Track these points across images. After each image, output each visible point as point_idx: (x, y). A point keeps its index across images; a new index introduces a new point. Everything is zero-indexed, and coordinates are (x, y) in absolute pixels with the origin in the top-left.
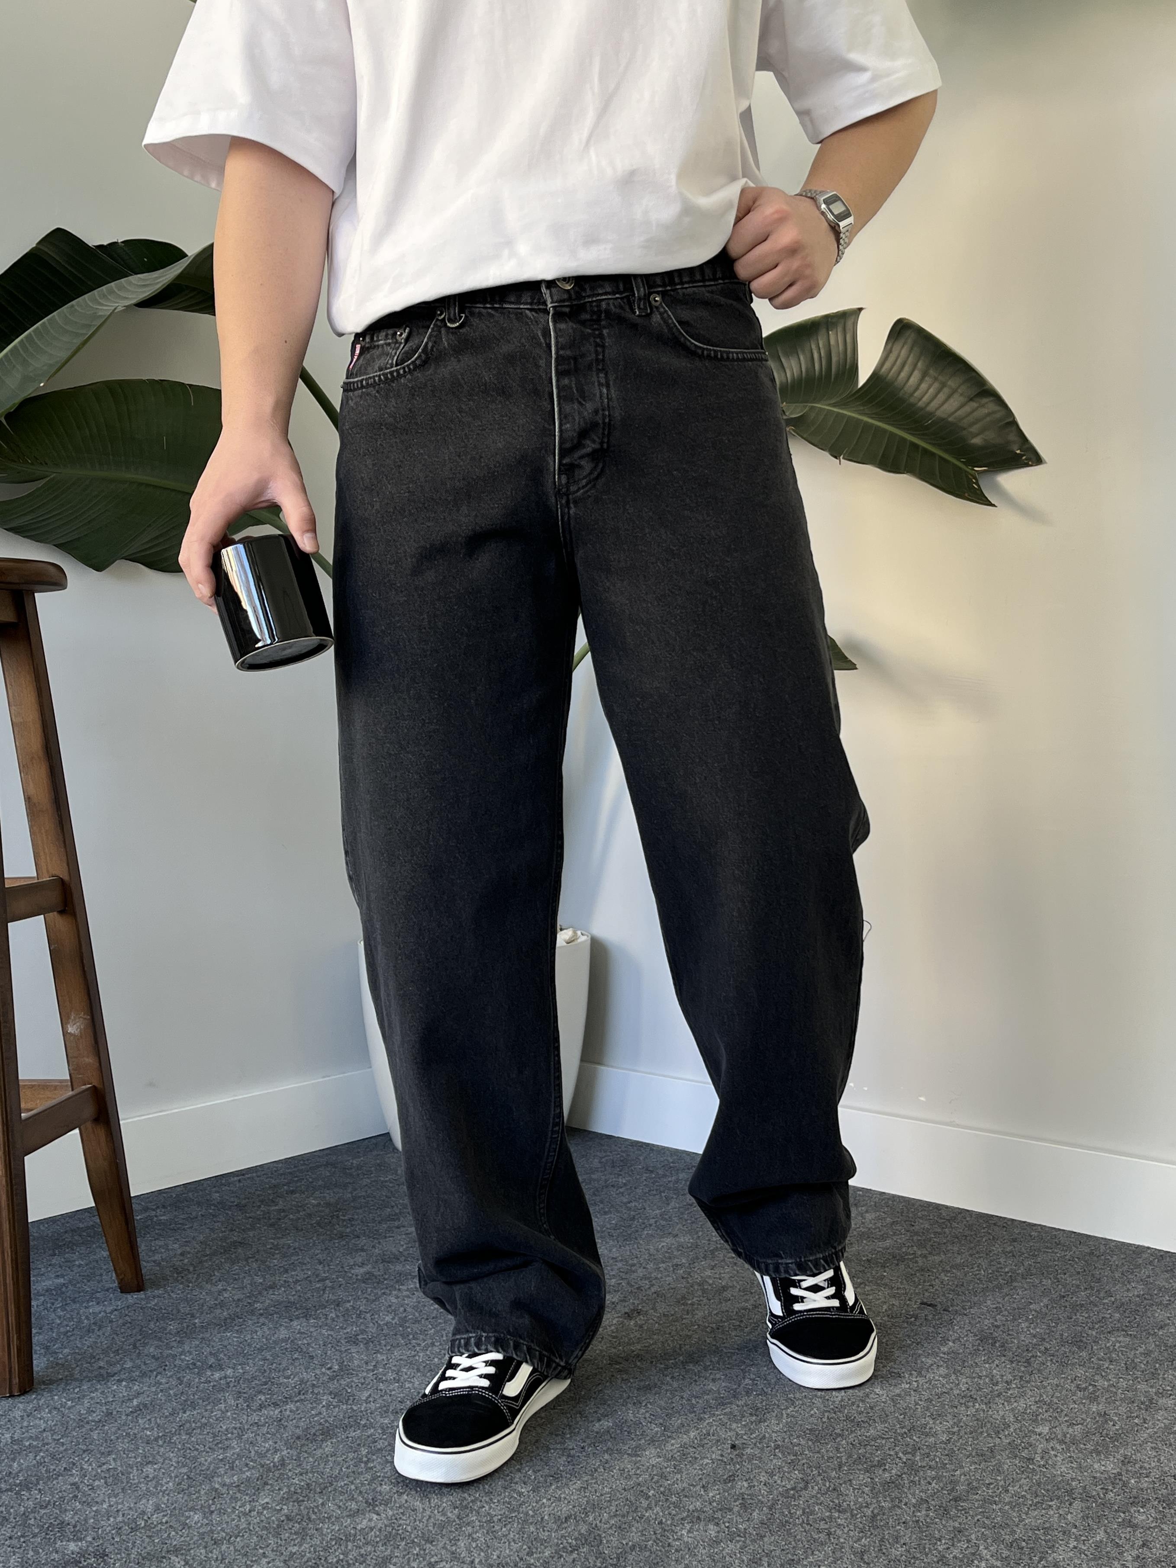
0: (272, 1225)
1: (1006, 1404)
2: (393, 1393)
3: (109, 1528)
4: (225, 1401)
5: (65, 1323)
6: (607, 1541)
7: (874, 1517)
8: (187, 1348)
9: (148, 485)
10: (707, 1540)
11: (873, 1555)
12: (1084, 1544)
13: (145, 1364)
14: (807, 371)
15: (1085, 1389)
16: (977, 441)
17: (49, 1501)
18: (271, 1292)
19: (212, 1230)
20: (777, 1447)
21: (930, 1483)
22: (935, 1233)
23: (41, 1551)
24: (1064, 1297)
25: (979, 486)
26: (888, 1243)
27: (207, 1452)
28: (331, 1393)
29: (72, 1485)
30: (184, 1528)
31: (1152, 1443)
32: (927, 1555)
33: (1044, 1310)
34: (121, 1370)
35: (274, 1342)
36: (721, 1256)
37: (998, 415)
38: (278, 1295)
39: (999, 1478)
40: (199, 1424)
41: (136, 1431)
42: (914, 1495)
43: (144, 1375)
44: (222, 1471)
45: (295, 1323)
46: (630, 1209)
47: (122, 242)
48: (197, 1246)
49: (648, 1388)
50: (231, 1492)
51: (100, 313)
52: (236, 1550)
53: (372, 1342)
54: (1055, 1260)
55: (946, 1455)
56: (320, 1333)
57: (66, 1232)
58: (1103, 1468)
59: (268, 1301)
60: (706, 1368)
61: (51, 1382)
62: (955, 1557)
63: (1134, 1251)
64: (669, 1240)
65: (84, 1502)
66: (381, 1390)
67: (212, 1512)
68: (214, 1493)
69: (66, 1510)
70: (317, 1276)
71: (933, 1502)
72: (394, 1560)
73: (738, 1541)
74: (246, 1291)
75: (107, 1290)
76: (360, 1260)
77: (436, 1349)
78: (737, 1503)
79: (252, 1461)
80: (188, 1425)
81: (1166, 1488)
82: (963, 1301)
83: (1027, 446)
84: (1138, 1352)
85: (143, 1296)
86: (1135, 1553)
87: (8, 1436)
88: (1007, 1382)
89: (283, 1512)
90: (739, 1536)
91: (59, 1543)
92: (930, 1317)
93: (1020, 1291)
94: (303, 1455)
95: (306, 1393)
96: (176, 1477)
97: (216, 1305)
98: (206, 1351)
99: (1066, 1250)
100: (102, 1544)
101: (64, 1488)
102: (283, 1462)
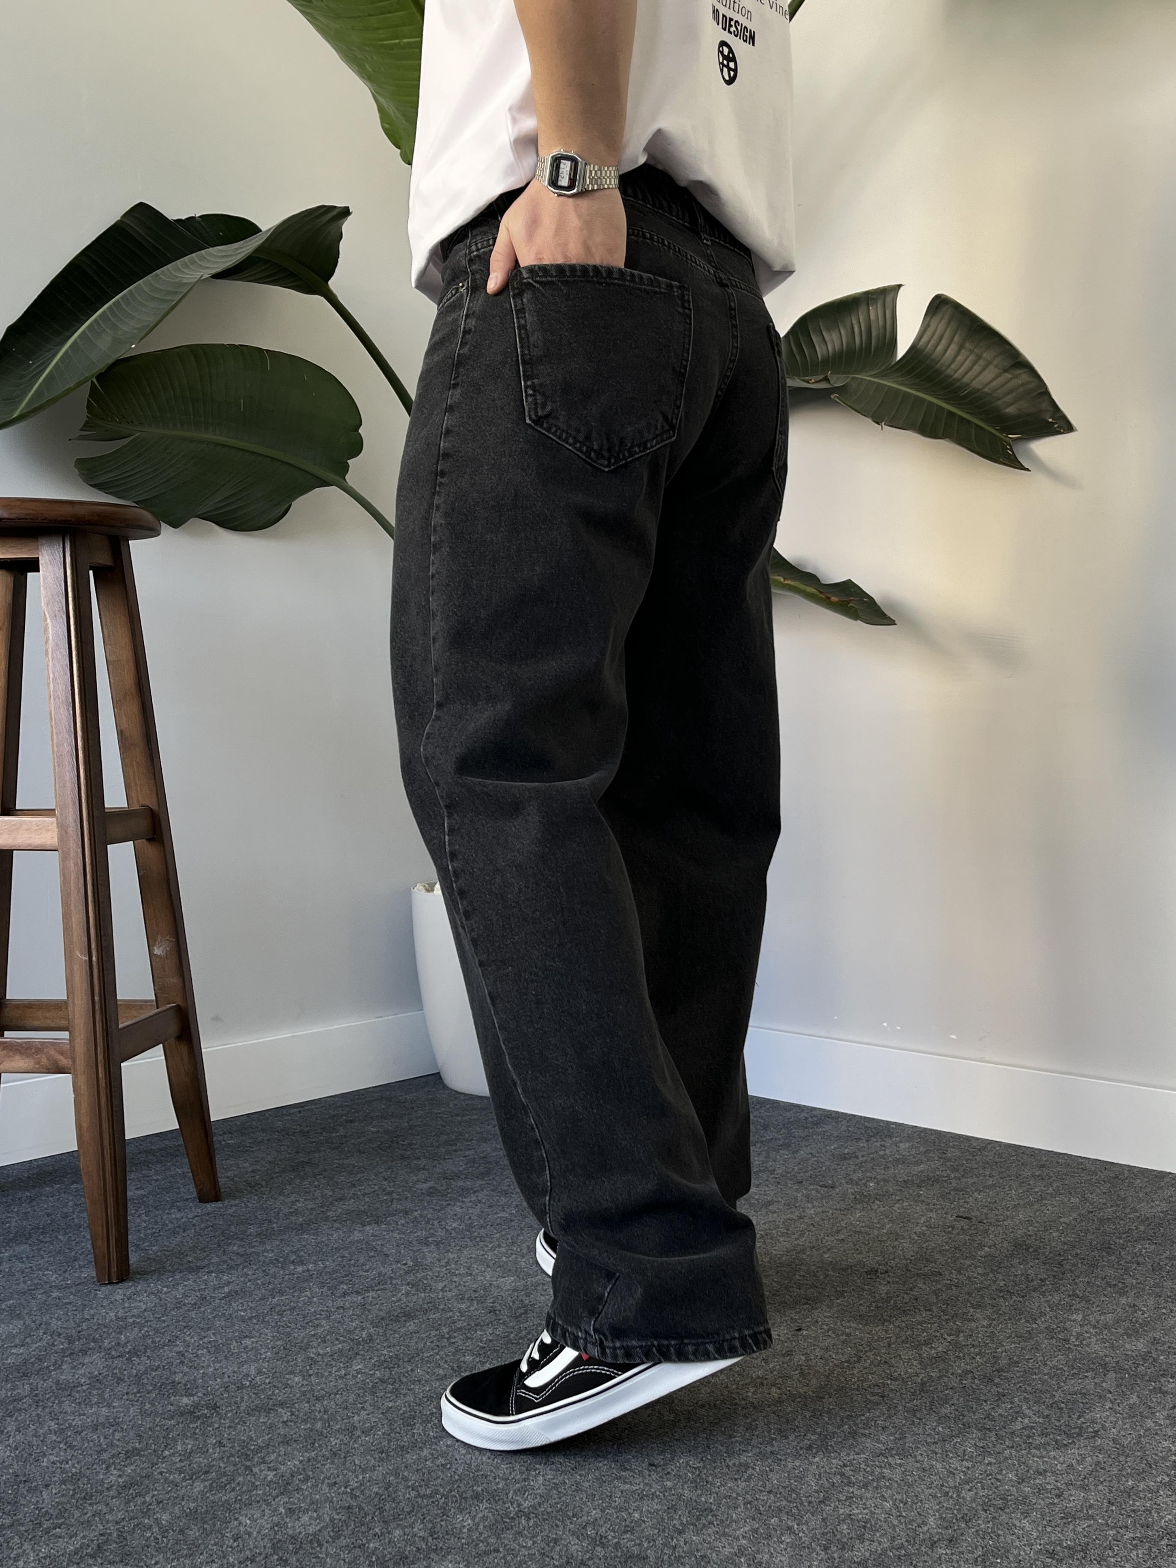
0: (335, 1148)
1: (1041, 1297)
2: (467, 1284)
3: (217, 1387)
4: (310, 1288)
5: (150, 1226)
7: (923, 1384)
8: (268, 1247)
9: (224, 446)
11: (925, 1412)
12: (1119, 1406)
13: (231, 1259)
14: (848, 343)
15: (1115, 1285)
16: (1011, 410)
17: (159, 1365)
18: (342, 1203)
19: (279, 1152)
21: (974, 1358)
22: (967, 1160)
23: (157, 1404)
24: (1092, 1212)
25: (1013, 453)
26: (922, 1167)
27: (299, 1329)
28: (408, 1284)
29: (177, 1353)
30: (286, 1387)
32: (974, 1413)
33: (1073, 1222)
34: (209, 1264)
35: (350, 1242)
36: (765, 1176)
37: (1031, 386)
38: (351, 1205)
39: (1038, 1355)
40: (288, 1307)
41: (231, 1312)
42: (959, 1367)
43: (231, 1268)
44: (315, 1344)
45: (368, 1228)
47: (201, 217)
48: (266, 1165)
50: (326, 1360)
51: (185, 281)
52: (337, 1405)
53: (443, 1244)
54: (1081, 1183)
55: (987, 1336)
56: (392, 1236)
57: (140, 1153)
59: (340, 1210)
61: (147, 1272)
62: (1000, 1415)
63: (1156, 1176)
65: (191, 1367)
66: (455, 1282)
67: (310, 1375)
68: (310, 1361)
69: (175, 1373)
70: (384, 1190)
71: (977, 1373)
74: (318, 1202)
75: (187, 1200)
76: (423, 1177)
77: (503, 1250)
79: (342, 1336)
80: (278, 1308)
82: (996, 1215)
83: (1058, 415)
85: (221, 1205)
87: (112, 1314)
88: (1041, 1280)
89: (376, 1376)
91: (173, 1398)
92: (966, 1227)
93: (1050, 1208)
94: (389, 1332)
95: (385, 1283)
96: (273, 1348)
97: (291, 1213)
98: (287, 1250)
99: (1092, 1175)
100: (213, 1399)
101: (170, 1355)
102: (371, 1338)
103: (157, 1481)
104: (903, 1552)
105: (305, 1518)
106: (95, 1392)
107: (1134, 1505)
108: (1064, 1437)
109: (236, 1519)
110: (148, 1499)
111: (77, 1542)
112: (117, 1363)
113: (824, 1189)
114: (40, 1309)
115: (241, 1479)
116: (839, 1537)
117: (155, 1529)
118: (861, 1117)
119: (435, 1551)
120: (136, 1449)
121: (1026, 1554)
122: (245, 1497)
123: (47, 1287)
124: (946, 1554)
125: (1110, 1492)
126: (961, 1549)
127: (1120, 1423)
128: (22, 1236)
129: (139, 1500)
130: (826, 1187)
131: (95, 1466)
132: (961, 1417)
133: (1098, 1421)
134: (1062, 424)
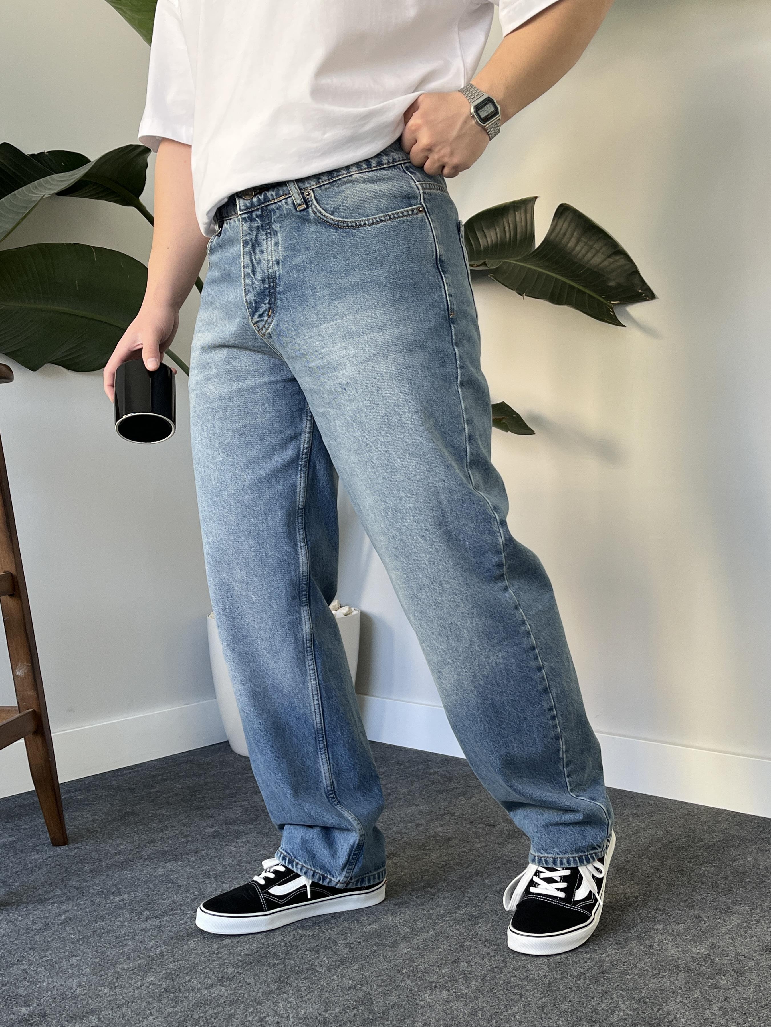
0: (152, 801)
1: (635, 911)
3: (48, 998)
4: (123, 915)
5: (16, 866)
6: (376, 1002)
7: (550, 984)
8: (97, 881)
9: (66, 314)
10: (441, 1001)
13: (70, 892)
14: (501, 238)
15: (686, 900)
16: (613, 284)
18: (152, 845)
19: (112, 805)
20: (486, 940)
21: (586, 963)
23: (3, 1013)
24: (671, 842)
25: (615, 314)
27: (112, 949)
29: (22, 970)
30: (97, 998)
31: (729, 934)
32: (585, 1008)
33: (658, 850)
34: (54, 896)
35: (155, 877)
36: (448, 818)
37: (626, 267)
38: (158, 846)
39: (631, 958)
40: (106, 930)
41: (64, 936)
42: (575, 970)
43: (69, 899)
44: (122, 960)
45: (168, 865)
46: (387, 789)
47: (47, 152)
48: (103, 815)
49: (402, 904)
50: (128, 974)
51: (33, 199)
54: (665, 819)
56: (185, 871)
57: (15, 807)
58: (698, 951)
59: (150, 850)
60: (439, 890)
61: (8, 904)
62: (603, 1009)
63: (715, 813)
64: (413, 808)
65: (31, 982)
67: (116, 987)
68: (117, 975)
70: (182, 834)
71: (588, 974)
72: (237, 1016)
73: (461, 1001)
74: (135, 844)
75: (44, 844)
76: (211, 823)
78: (461, 977)
79: (142, 954)
80: (99, 931)
81: (739, 963)
83: (645, 287)
84: (720, 877)
85: (67, 848)
86: (719, 1005)
88: (635, 897)
89: (162, 987)
90: (462, 998)
91: (15, 1009)
93: (642, 839)
94: (176, 950)
95: (177, 909)
96: (92, 964)
97: (116, 853)
98: (110, 883)
99: (672, 813)
100: (43, 1009)
101: (17, 973)
102: (162, 954)
113: (488, 827)
127: (687, 1013)
130: (489, 825)
132: (575, 1012)
133: (672, 1012)
134: (649, 294)
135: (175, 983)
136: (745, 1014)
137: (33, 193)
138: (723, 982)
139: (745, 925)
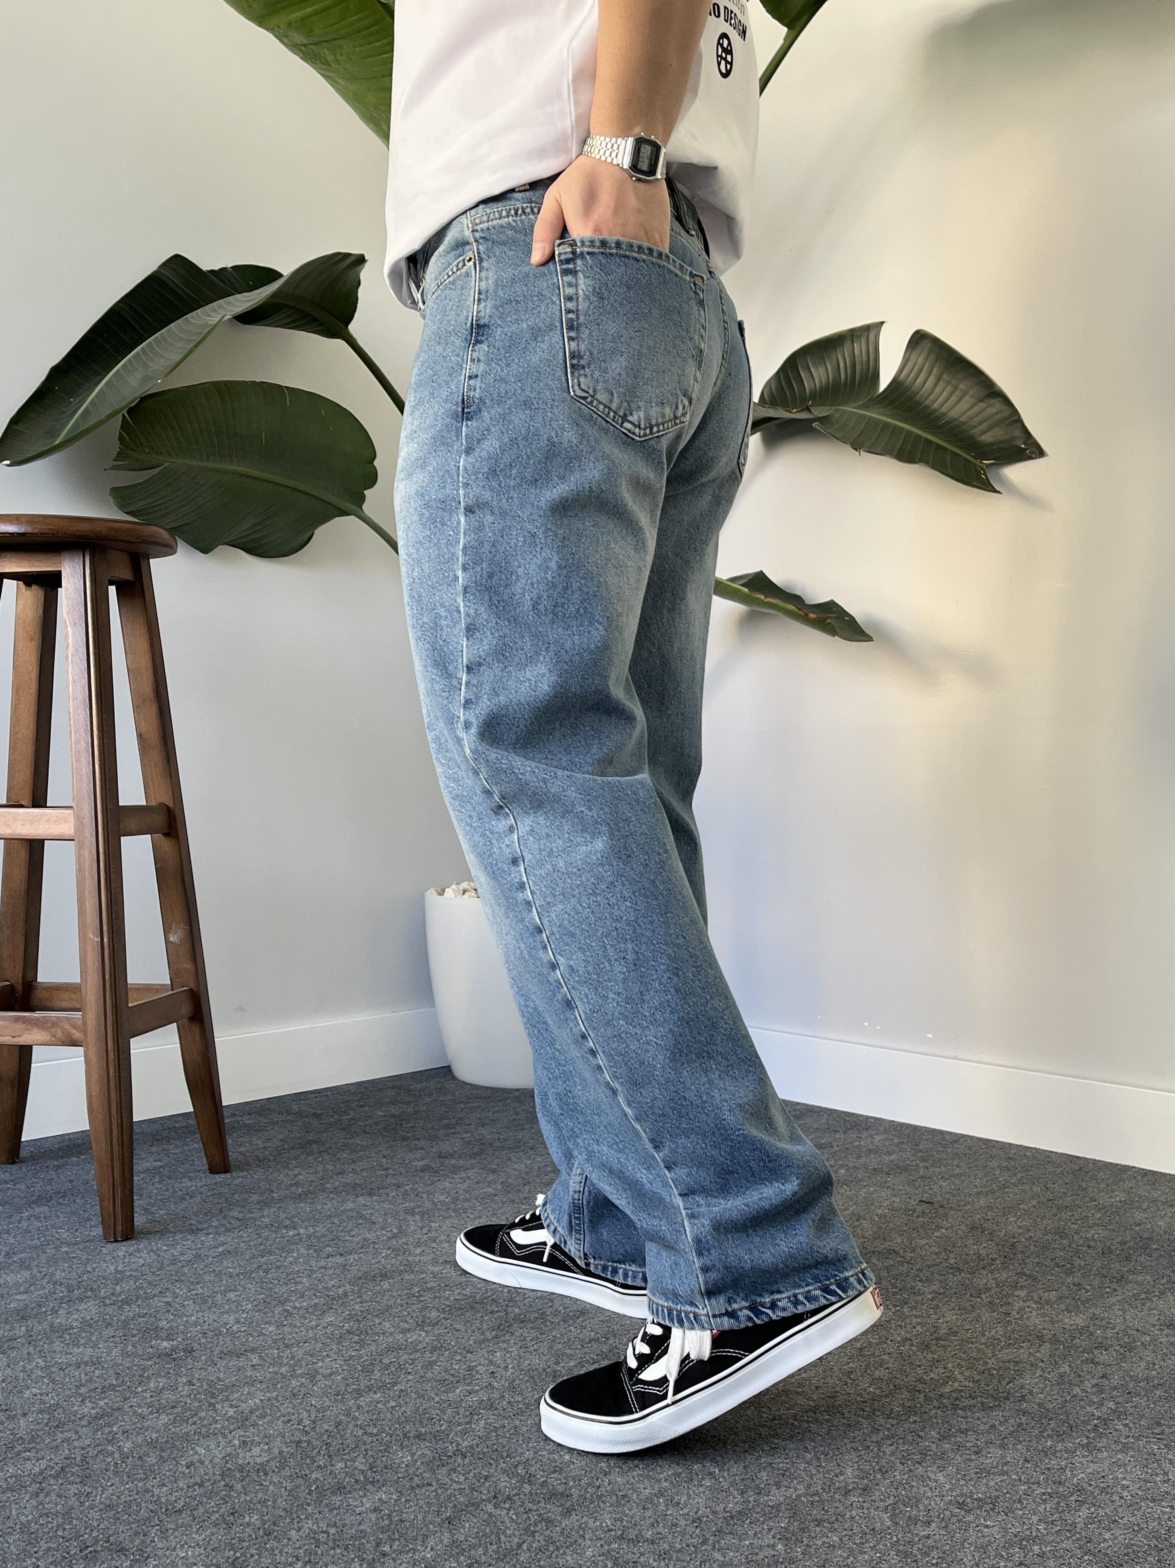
1: (990, 1274)
3: (196, 1333)
4: (298, 1251)
8: (266, 1213)
9: (248, 476)
13: (230, 1223)
14: (834, 380)
15: (1063, 1266)
16: (985, 438)
17: (146, 1313)
18: (340, 1176)
19: (290, 1131)
22: (938, 1152)
23: (138, 1346)
24: (1051, 1200)
25: (986, 476)
26: (893, 1157)
27: (281, 1285)
28: (389, 1248)
29: (165, 1303)
30: (260, 1336)
31: (1120, 1306)
32: (907, 1376)
33: (1031, 1209)
34: (209, 1227)
35: (343, 1211)
37: (1006, 414)
39: (978, 1326)
41: (221, 1269)
42: (899, 1335)
43: (229, 1230)
44: (293, 1298)
45: (360, 1199)
47: (232, 267)
48: (277, 1142)
51: (209, 324)
52: (304, 1352)
54: (1046, 1174)
56: (382, 1207)
58: (1073, 1322)
61: (149, 1233)
63: (1119, 1170)
65: (176, 1315)
68: (286, 1313)
69: (160, 1319)
70: (381, 1166)
71: (916, 1341)
72: (439, 1363)
74: (318, 1175)
75: (199, 1171)
76: (420, 1156)
79: (319, 1292)
81: (1129, 1337)
82: (958, 1201)
83: (1030, 440)
85: (229, 1177)
86: (1094, 1382)
87: (112, 1268)
88: (992, 1259)
89: (344, 1328)
91: (154, 1342)
92: (927, 1211)
93: (1011, 1195)
94: (364, 1290)
95: (368, 1247)
96: (254, 1301)
97: (293, 1184)
98: (282, 1216)
99: (1056, 1167)
100: (190, 1344)
101: (158, 1305)
102: (345, 1294)
103: (126, 1413)
104: (817, 1498)
105: (256, 1451)
106: (84, 1335)
107: (1049, 1463)
108: (990, 1400)
109: (193, 1449)
110: (115, 1429)
111: (43, 1464)
112: (109, 1310)
114: (48, 1261)
115: (203, 1414)
116: (757, 1482)
117: (117, 1456)
118: (842, 1112)
119: (372, 1482)
120: (113, 1385)
121: (936, 1504)
122: (204, 1430)
123: (58, 1243)
124: (858, 1501)
125: (1028, 1450)
126: (873, 1498)
127: (1048, 1388)
128: (42, 1199)
129: (107, 1430)
131: (72, 1399)
133: (1027, 1387)
134: (1034, 449)
135: (361, 1326)
136: (1128, 1393)
137: (210, 316)
138: (1103, 1357)
139: (1143, 1296)
